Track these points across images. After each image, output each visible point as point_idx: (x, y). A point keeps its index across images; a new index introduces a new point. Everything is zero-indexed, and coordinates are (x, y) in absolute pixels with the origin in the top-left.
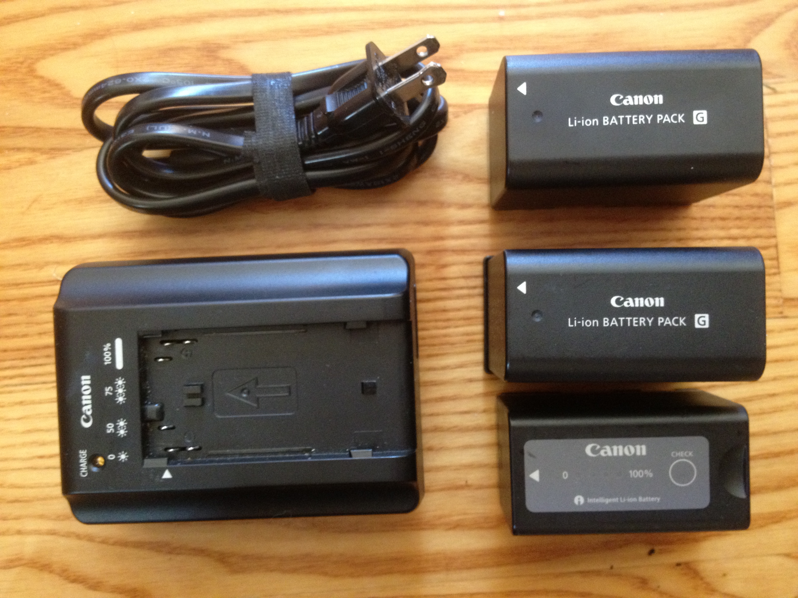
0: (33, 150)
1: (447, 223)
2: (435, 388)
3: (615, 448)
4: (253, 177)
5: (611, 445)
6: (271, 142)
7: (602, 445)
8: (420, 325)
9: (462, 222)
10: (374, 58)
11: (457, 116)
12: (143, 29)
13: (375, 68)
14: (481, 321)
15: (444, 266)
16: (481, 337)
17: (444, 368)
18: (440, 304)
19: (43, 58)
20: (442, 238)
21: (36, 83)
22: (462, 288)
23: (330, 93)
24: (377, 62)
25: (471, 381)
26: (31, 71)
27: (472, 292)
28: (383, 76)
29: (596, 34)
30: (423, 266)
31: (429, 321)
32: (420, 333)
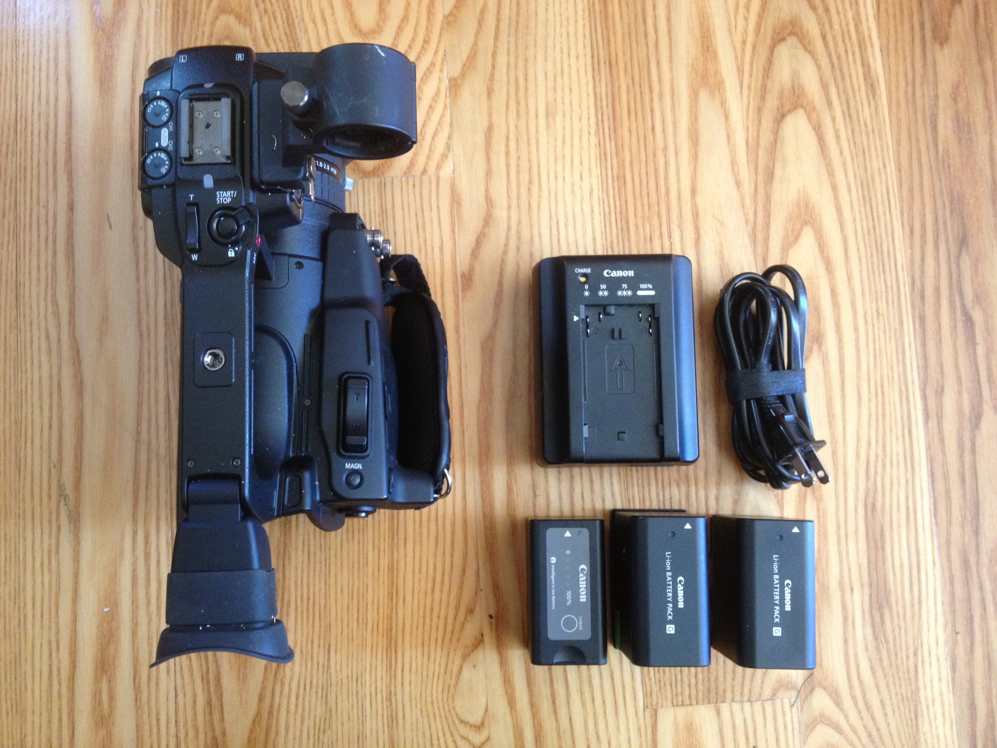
0: (755, 223)
1: (706, 488)
2: (599, 477)
3: (585, 583)
4: (742, 368)
5: (586, 580)
6: (765, 380)
7: (586, 575)
8: (639, 468)
9: (707, 498)
10: (816, 445)
11: (776, 496)
12: (832, 296)
13: (811, 446)
14: (642, 507)
15: (678, 486)
16: (632, 507)
17: (612, 484)
18: (653, 483)
19: (814, 231)
20: (696, 484)
21: (798, 226)
22: (664, 496)
23: (795, 418)
24: (814, 447)
25: (603, 501)
26: (806, 223)
27: (661, 502)
28: (807, 450)
29: (828, 588)
30: (678, 471)
31: (642, 475)
32: (634, 468)
